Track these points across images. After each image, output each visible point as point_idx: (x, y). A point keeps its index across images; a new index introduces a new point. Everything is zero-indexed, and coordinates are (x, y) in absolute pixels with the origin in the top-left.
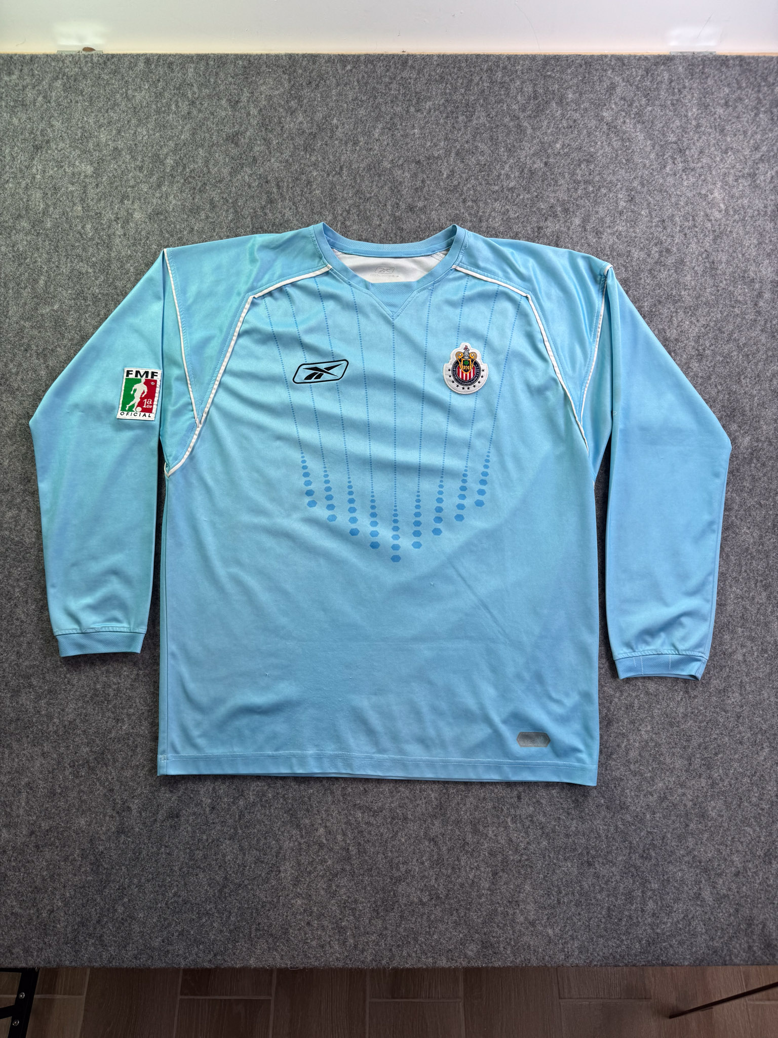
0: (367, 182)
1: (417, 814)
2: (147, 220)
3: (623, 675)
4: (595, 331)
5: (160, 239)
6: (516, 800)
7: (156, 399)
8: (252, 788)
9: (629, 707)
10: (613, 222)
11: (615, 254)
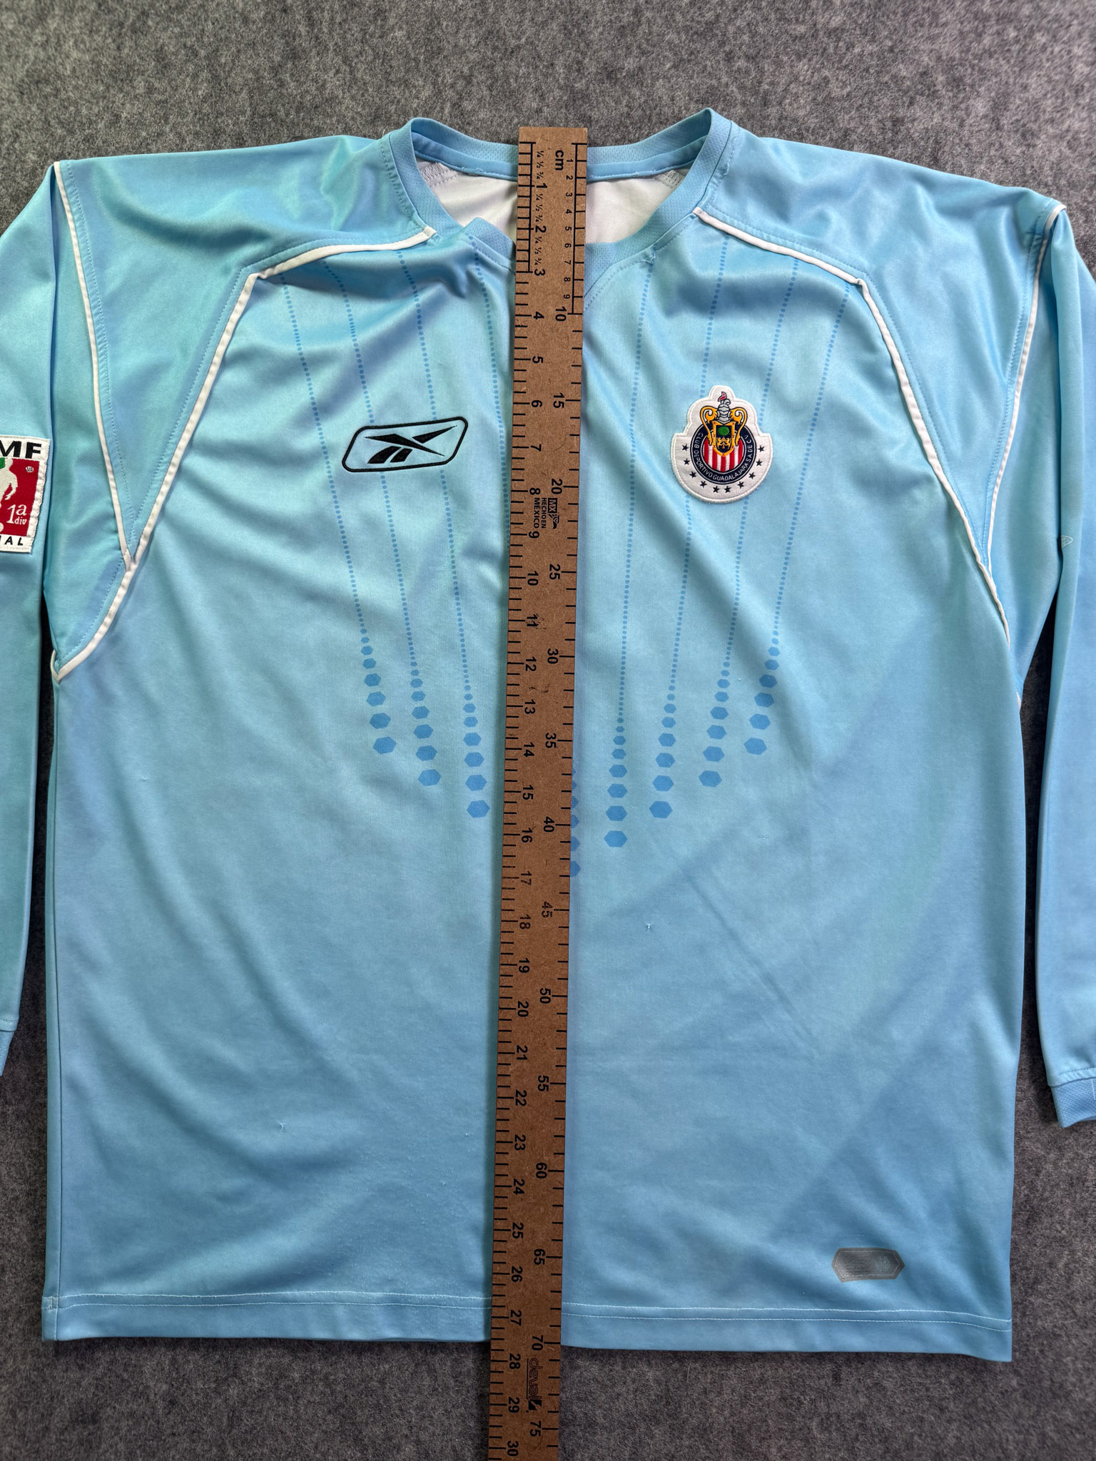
0: (510, 14)
1: (615, 1415)
2: (14, 97)
3: (1068, 1118)
4: (1016, 360)
5: (42, 139)
6: (830, 1381)
7: (36, 505)
8: (256, 1361)
9: (1076, 1182)
10: (1061, 109)
11: (1063, 182)
